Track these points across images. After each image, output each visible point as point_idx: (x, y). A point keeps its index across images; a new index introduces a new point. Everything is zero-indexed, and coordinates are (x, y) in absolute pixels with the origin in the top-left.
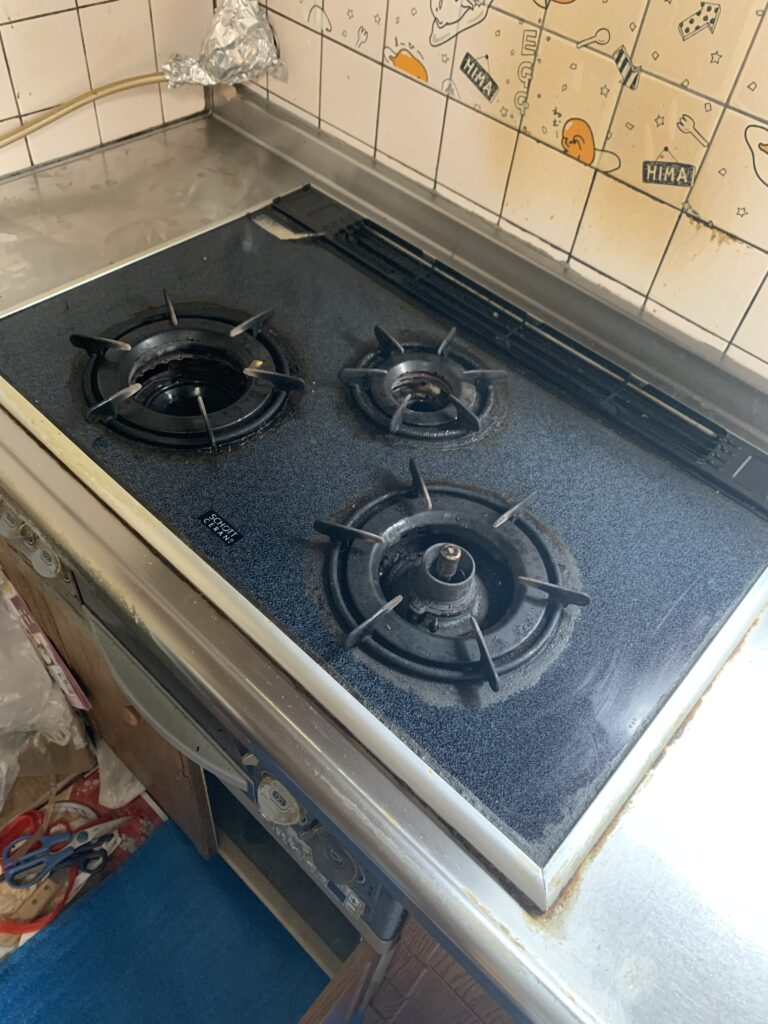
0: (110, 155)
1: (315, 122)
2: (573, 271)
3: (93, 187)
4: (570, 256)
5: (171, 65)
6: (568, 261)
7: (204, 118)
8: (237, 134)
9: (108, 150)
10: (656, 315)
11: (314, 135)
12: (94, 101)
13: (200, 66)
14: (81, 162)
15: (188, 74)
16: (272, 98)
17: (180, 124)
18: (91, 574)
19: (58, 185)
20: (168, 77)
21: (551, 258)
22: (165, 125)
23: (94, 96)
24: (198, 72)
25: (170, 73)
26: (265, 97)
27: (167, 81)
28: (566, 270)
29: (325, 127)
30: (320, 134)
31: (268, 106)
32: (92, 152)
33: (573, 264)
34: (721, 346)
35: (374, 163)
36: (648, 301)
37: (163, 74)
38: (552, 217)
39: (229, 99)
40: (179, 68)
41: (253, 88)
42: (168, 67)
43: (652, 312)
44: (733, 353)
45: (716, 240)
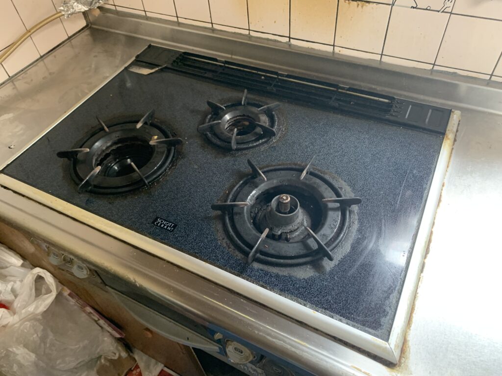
0: (47, 60)
1: (143, 13)
2: (293, 45)
3: (43, 78)
4: (290, 38)
5: (63, 7)
6: (290, 41)
7: (88, 29)
8: (107, 32)
9: (45, 58)
10: (341, 53)
11: (145, 20)
12: (30, 36)
13: (78, 3)
14: (33, 68)
15: (73, 9)
16: (119, 9)
17: (76, 35)
18: (106, 269)
19: (26, 83)
20: (63, 13)
21: (281, 42)
22: (70, 38)
23: (29, 33)
24: (78, 6)
25: (64, 10)
26: (114, 9)
27: (64, 15)
28: (290, 45)
29: (149, 14)
30: (147, 18)
31: (117, 13)
32: (38, 62)
33: (293, 42)
34: (378, 58)
35: (179, 24)
36: (335, 47)
37: (60, 12)
38: (275, 22)
39: (97, 15)
40: (68, 7)
41: (107, 6)
42: (62, 8)
43: (339, 52)
44: (385, 59)
45: (360, 6)
